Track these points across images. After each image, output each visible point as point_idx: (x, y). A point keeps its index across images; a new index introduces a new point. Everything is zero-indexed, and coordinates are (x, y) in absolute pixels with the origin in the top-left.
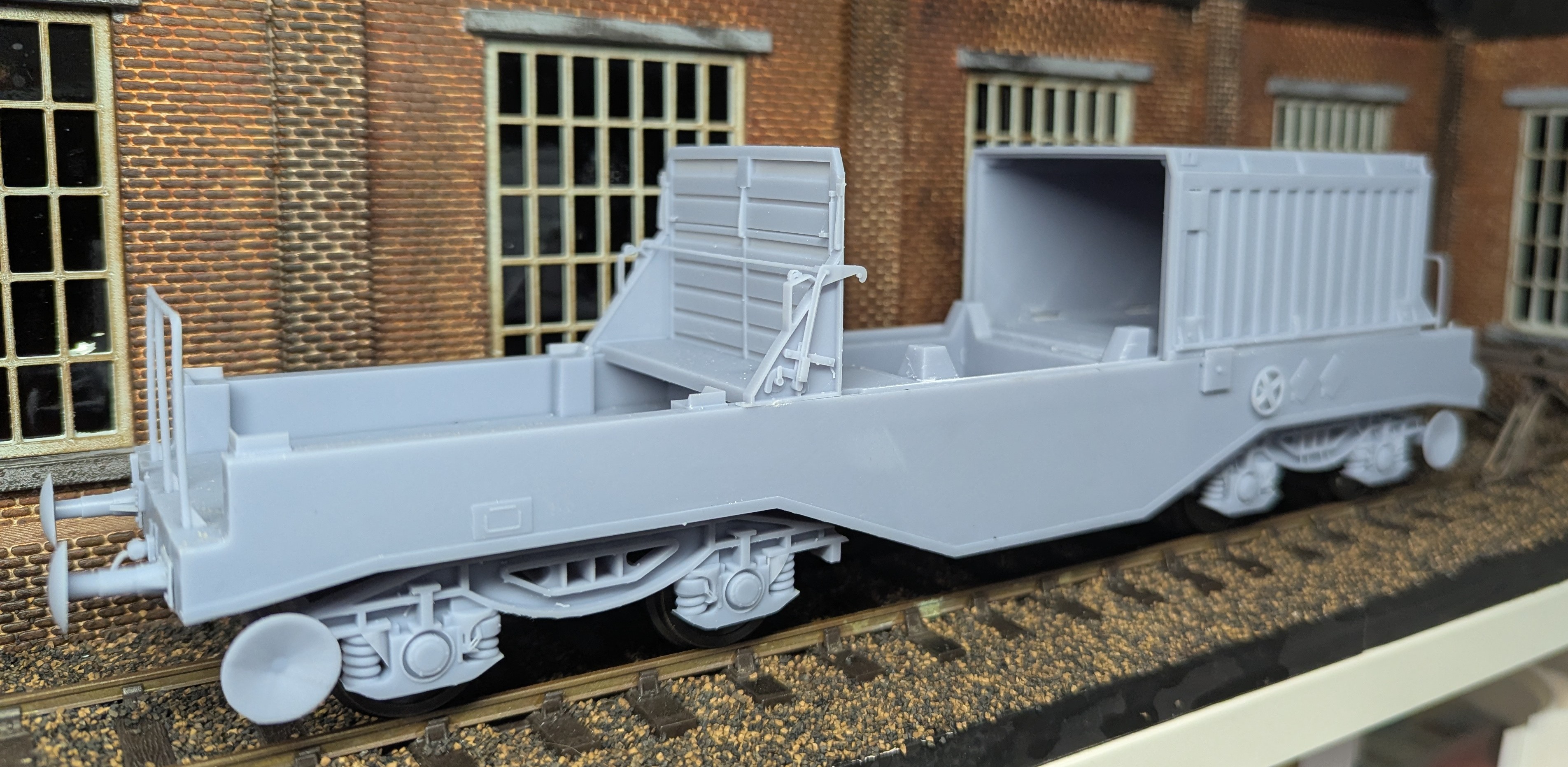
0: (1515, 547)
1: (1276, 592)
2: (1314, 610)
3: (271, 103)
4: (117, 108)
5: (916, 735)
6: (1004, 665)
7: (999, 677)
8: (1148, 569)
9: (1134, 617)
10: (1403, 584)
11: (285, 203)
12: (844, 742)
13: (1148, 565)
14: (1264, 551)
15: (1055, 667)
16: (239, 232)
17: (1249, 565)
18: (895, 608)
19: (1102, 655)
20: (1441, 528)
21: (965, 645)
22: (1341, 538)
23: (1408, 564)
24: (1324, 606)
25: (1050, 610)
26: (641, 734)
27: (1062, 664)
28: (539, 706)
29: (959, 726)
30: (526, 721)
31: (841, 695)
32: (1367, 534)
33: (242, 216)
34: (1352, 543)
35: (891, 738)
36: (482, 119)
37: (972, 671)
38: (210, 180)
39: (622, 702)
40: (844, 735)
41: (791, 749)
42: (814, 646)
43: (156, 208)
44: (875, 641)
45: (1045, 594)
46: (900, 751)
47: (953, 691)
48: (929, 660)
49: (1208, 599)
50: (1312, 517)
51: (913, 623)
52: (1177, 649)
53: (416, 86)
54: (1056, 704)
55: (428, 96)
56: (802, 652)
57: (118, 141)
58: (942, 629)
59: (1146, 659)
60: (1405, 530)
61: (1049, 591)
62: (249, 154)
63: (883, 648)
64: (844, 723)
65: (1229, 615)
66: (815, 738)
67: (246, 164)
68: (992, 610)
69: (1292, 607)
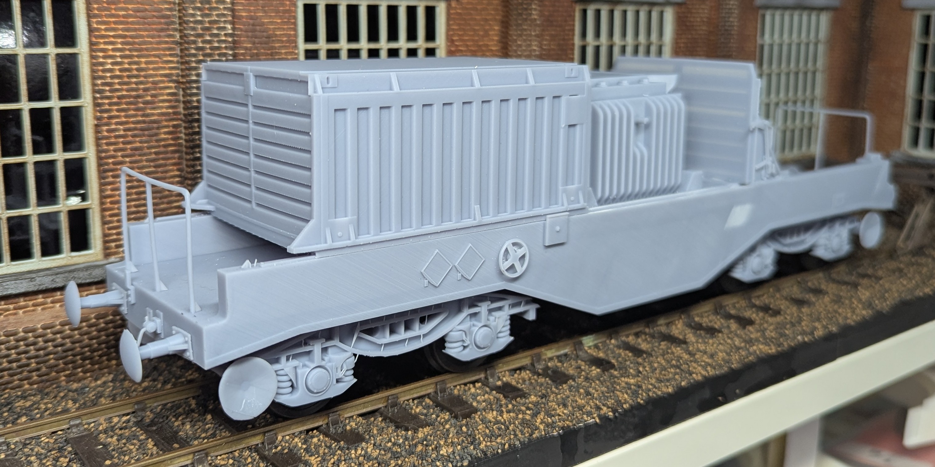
0: (921, 294)
1: (786, 325)
2: (810, 334)
3: (177, 43)
4: (91, 50)
5: (602, 412)
6: (640, 372)
7: (639, 379)
8: (706, 314)
9: (707, 342)
10: (859, 318)
12: (564, 417)
13: (706, 312)
14: (772, 301)
15: (669, 372)
16: (160, 125)
17: (766, 309)
18: (568, 342)
19: (694, 364)
20: (876, 284)
21: (613, 361)
22: (818, 292)
23: (860, 306)
24: (815, 332)
25: (656, 340)
26: (447, 417)
27: (672, 370)
28: (385, 404)
29: (625, 406)
30: (377, 413)
31: (553, 392)
32: (832, 288)
33: (162, 114)
34: (825, 294)
35: (589, 414)
36: (295, 47)
37: (622, 376)
38: (144, 93)
39: (428, 400)
40: (563, 413)
41: (536, 422)
42: (527, 365)
43: (115, 112)
44: (560, 361)
45: (652, 331)
46: (596, 421)
47: (615, 388)
48: (595, 371)
49: (747, 331)
50: (799, 279)
51: (581, 350)
52: (736, 359)
53: (258, 28)
54: (675, 392)
55: (265, 34)
56: (520, 369)
57: (92, 71)
58: (597, 353)
59: (721, 366)
60: (855, 286)
61: (653, 329)
62: (165, 76)
63: (565, 365)
64: (561, 407)
65: (761, 339)
66: (548, 415)
67: (163, 82)
68: (622, 341)
69: (797, 333)
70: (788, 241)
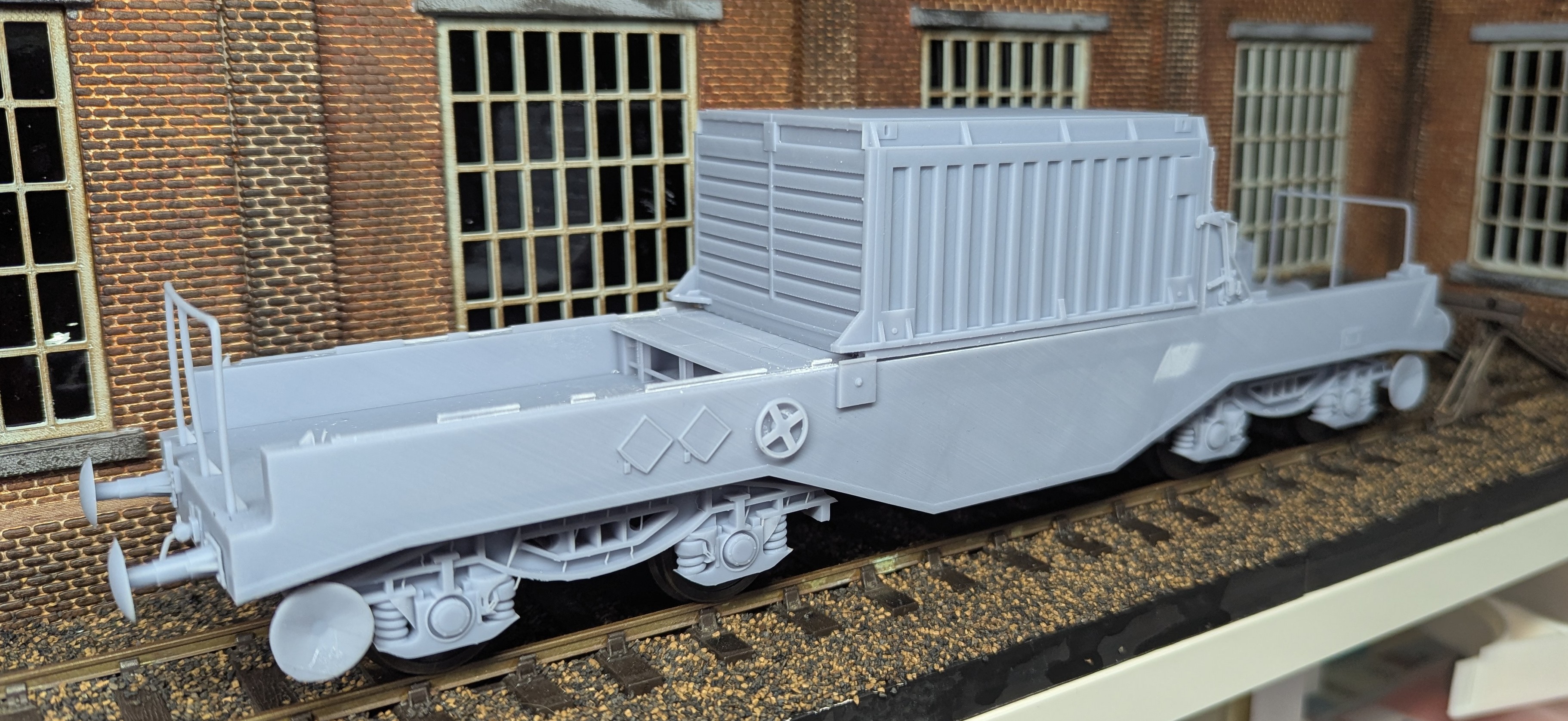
0: (1458, 490)
1: (1220, 542)
2: (1256, 557)
3: (227, 92)
4: (76, 103)
5: (868, 687)
6: (954, 618)
7: (949, 630)
8: (1099, 521)
9: (1082, 569)
10: (1344, 529)
11: (246, 190)
12: (800, 695)
13: (1098, 517)
14: (1213, 500)
15: (1003, 619)
16: (203, 220)
17: (1199, 514)
18: (851, 566)
19: (1048, 606)
20: (1388, 472)
21: (918, 599)
22: (1289, 485)
23: (1351, 510)
24: (1266, 554)
25: (1001, 563)
26: (611, 692)
27: (1009, 616)
28: (514, 669)
29: (909, 677)
30: (502, 683)
31: (800, 651)
32: (1317, 480)
33: (205, 204)
34: (1300, 490)
35: (844, 690)
36: (437, 99)
37: (924, 624)
38: (171, 171)
39: (592, 662)
40: (800, 688)
41: (751, 703)
42: (775, 603)
43: (121, 199)
44: (832, 597)
45: (998, 548)
46: (853, 702)
47: (906, 644)
48: (883, 614)
49: (1155, 549)
50: (1263, 465)
51: (869, 579)
52: (1120, 599)
53: (369, 68)
54: (1001, 653)
55: (381, 78)
56: (763, 609)
57: (80, 136)
58: (897, 584)
59: (1091, 609)
60: (1352, 475)
61: (1000, 545)
62: (208, 143)
63: (840, 604)
64: (801, 677)
65: (1173, 564)
66: (773, 692)
67: (205, 153)
68: (945, 565)
69: (1236, 555)
70: (1271, 399)
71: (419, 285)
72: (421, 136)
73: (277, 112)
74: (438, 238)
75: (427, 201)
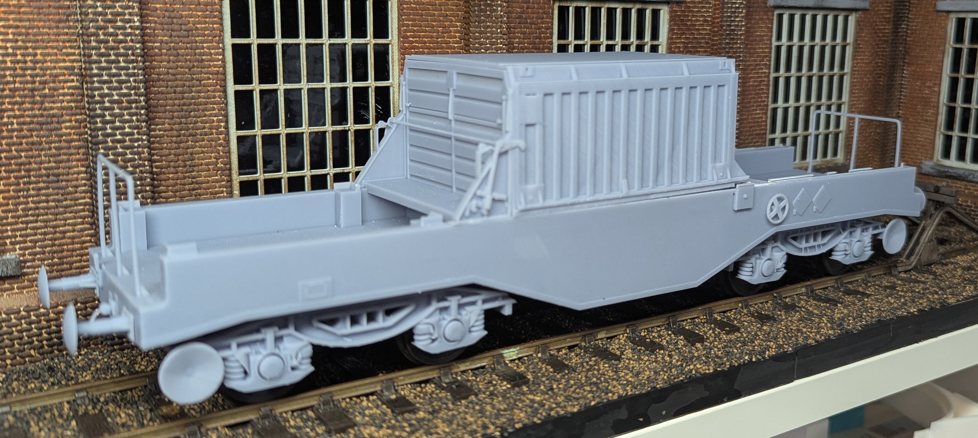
0: (905, 314)
1: (737, 344)
2: (760, 355)
3: (79, 35)
5: (489, 431)
6: (552, 389)
7: (547, 396)
8: (659, 329)
9: (642, 360)
10: (823, 338)
13: (659, 326)
14: (738, 317)
15: (585, 391)
16: (61, 119)
17: (726, 326)
18: (488, 354)
19: (615, 383)
20: (860, 301)
21: (530, 377)
22: (790, 308)
23: (829, 325)
24: (767, 352)
25: (588, 355)
26: (320, 432)
27: (588, 388)
28: (257, 416)
29: (517, 426)
30: (249, 425)
31: (447, 408)
32: (810, 306)
34: (798, 312)
36: (221, 41)
37: (531, 392)
39: (310, 413)
42: (434, 378)
43: (7, 105)
44: (473, 375)
45: (588, 345)
47: (517, 405)
48: (506, 385)
49: (693, 348)
51: (499, 363)
52: (663, 379)
53: (175, 20)
54: (579, 412)
55: (183, 27)
56: (426, 382)
58: (518, 367)
59: (643, 386)
60: (834, 302)
61: (589, 343)
63: (478, 379)
64: (445, 425)
65: (704, 358)
68: (551, 355)
69: (746, 353)
71: (207, 164)
72: (210, 66)
73: (113, 48)
74: (221, 133)
75: (214, 109)
